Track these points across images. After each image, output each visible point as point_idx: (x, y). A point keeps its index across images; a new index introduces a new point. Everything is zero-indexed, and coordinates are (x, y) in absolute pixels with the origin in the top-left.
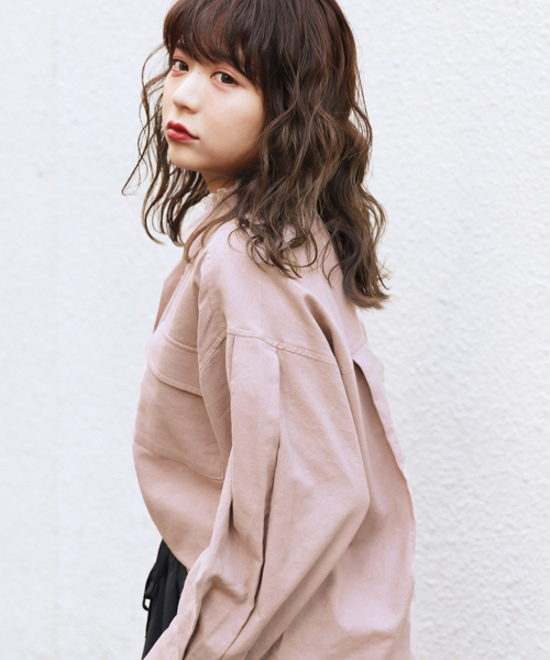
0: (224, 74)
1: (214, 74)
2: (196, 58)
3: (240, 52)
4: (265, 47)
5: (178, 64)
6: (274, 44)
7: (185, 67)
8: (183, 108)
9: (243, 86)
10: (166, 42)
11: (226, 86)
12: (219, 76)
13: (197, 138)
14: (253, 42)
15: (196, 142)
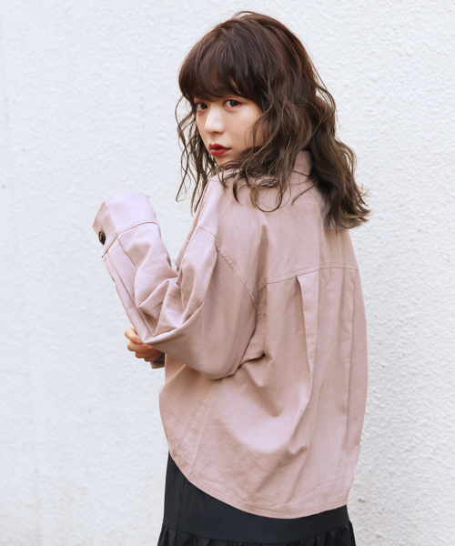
0: (231, 101)
1: (224, 104)
2: (208, 100)
3: (234, 83)
4: (246, 74)
5: (199, 106)
6: (251, 69)
7: (205, 107)
8: (215, 133)
9: (246, 104)
10: (184, 95)
11: (235, 108)
12: (228, 103)
13: (229, 149)
14: (239, 74)
15: (230, 152)
